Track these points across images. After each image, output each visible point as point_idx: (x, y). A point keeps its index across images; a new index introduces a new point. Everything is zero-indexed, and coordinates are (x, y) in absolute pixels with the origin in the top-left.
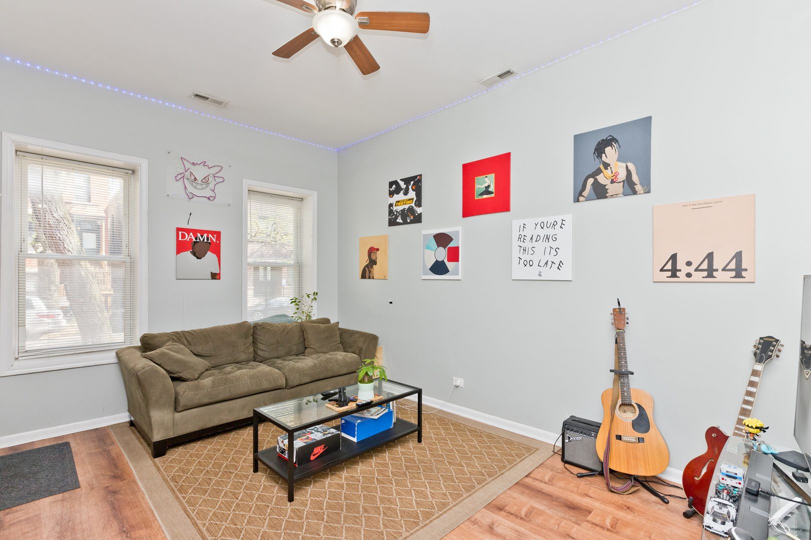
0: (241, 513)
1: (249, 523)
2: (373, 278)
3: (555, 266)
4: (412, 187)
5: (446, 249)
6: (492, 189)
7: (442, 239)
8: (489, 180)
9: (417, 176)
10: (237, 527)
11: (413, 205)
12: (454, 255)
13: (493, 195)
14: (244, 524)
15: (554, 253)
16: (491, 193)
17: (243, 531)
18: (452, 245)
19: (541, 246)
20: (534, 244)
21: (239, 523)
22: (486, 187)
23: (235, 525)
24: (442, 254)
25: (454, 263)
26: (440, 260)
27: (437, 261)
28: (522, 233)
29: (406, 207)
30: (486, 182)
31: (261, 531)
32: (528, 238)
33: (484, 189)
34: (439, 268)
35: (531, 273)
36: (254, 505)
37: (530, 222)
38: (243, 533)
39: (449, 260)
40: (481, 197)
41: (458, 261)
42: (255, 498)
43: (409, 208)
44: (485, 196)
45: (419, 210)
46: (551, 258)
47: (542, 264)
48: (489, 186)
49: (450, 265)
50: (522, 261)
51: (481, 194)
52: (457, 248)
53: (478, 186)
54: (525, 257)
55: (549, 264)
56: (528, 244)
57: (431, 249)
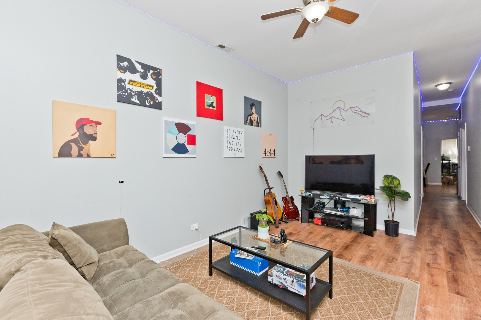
0: (358, 317)
1: (363, 309)
2: (89, 156)
3: (240, 151)
4: (151, 75)
5: (186, 135)
6: (214, 105)
7: (182, 128)
8: (213, 99)
9: (158, 69)
10: (370, 313)
11: (153, 91)
12: (192, 140)
13: (215, 109)
14: (366, 311)
15: (239, 145)
16: (213, 107)
17: (370, 309)
18: (190, 133)
19: (235, 141)
20: (233, 140)
21: (367, 314)
22: (211, 103)
23: (369, 315)
24: (183, 139)
25: (192, 146)
26: (181, 142)
27: (178, 143)
28: (228, 133)
29: (145, 90)
30: (211, 100)
31: (363, 302)
32: (231, 137)
33: (210, 104)
34: (180, 149)
35: (231, 154)
36: (346, 313)
37: (232, 129)
38: (372, 308)
39: (188, 144)
40: (208, 107)
41: (195, 145)
42: (340, 315)
43: (148, 93)
44: (211, 108)
45: (159, 99)
46: (239, 147)
47: (236, 150)
48: (212, 103)
49: (189, 147)
50: (228, 148)
51: (209, 106)
52: (194, 136)
53: (207, 100)
54: (230, 146)
55: (238, 149)
56: (230, 140)
57: (173, 134)
